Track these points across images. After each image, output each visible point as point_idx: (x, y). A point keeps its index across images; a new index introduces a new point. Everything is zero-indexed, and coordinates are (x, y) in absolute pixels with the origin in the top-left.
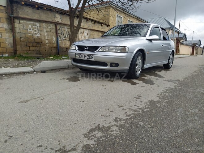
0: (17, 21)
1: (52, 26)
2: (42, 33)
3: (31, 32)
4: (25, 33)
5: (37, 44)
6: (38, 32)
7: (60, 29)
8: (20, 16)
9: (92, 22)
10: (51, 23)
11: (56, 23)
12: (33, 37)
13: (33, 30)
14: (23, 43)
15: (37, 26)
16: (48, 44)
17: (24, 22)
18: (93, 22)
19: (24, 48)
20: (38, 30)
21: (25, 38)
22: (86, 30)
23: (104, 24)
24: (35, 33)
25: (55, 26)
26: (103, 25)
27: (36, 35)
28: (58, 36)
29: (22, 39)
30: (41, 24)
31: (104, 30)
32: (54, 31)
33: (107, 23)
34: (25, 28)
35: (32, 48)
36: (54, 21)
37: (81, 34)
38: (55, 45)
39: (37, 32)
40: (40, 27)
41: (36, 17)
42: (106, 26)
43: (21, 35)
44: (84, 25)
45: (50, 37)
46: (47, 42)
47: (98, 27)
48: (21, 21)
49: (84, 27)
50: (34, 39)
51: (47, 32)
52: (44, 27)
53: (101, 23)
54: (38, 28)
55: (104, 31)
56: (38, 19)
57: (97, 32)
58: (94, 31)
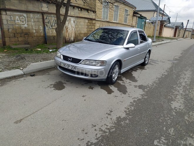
0: (3, 13)
1: (39, 16)
2: (30, 23)
3: (19, 23)
4: (12, 25)
5: (25, 34)
6: (26, 23)
7: (47, 18)
8: (7, 7)
9: (78, 9)
10: (38, 12)
11: (43, 12)
12: (20, 28)
13: (20, 21)
14: (11, 35)
15: (25, 17)
16: (35, 34)
17: (11, 13)
18: (80, 9)
19: (13, 39)
20: (25, 21)
21: (13, 29)
22: (73, 17)
23: (90, 10)
24: (22, 23)
25: (42, 15)
26: (89, 11)
27: (24, 26)
28: (45, 25)
29: (10, 30)
30: (29, 14)
31: (91, 17)
32: (41, 20)
33: (93, 10)
34: (12, 19)
35: (20, 39)
36: (41, 11)
37: (68, 22)
38: (42, 34)
39: (24, 23)
40: (27, 17)
41: (23, 8)
42: (92, 13)
43: (8, 26)
44: (70, 13)
45: (37, 27)
46: (34, 32)
47: (84, 14)
48: (8, 13)
49: (71, 15)
50: (22, 30)
51: (34, 22)
52: (31, 17)
53: (87, 10)
54: (25, 19)
55: (90, 18)
56: (25, 10)
57: (84, 19)
58: (80, 19)
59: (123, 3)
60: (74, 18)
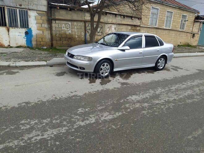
0: (54, 22)
1: (82, 24)
2: (73, 30)
3: (64, 29)
4: (59, 31)
5: (69, 39)
6: (70, 30)
7: (88, 26)
8: (57, 17)
9: (121, 17)
10: (81, 21)
11: (86, 21)
12: (65, 34)
13: (66, 28)
14: (58, 39)
15: (70, 25)
16: (77, 39)
17: (59, 22)
18: (122, 17)
19: (59, 42)
20: (70, 28)
21: (60, 34)
22: (114, 25)
23: (135, 17)
24: (67, 30)
25: (84, 24)
26: (133, 18)
27: (69, 32)
28: (87, 32)
29: (57, 35)
30: (73, 22)
31: (135, 23)
32: (83, 27)
33: (139, 16)
34: (59, 26)
35: (64, 42)
36: (84, 20)
37: (108, 29)
38: (83, 39)
39: (69, 30)
40: (71, 25)
41: (69, 17)
42: (137, 19)
43: (56, 32)
44: (112, 21)
45: (79, 33)
46: (77, 37)
47: (128, 21)
48: (57, 22)
49: (112, 23)
50: (67, 35)
51: (77, 29)
52: (75, 25)
53: (131, 17)
54: (70, 26)
55: (133, 24)
56: (70, 19)
57: (126, 26)
58: (122, 26)
59: (179, 9)
60: (116, 25)
